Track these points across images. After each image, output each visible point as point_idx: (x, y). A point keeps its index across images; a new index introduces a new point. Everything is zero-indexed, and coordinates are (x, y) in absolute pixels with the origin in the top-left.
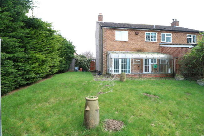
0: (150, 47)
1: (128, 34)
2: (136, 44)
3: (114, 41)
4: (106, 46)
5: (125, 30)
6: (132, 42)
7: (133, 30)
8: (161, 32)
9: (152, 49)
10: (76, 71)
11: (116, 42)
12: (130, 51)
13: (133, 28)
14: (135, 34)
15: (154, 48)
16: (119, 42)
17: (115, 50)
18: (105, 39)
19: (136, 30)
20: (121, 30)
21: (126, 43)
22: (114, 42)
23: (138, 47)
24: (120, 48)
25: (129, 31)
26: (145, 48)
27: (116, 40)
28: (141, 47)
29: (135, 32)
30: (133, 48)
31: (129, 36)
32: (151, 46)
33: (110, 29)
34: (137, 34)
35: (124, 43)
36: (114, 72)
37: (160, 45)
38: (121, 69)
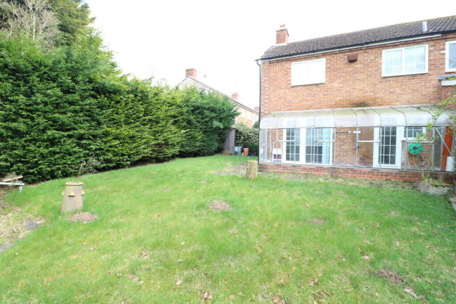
0: (398, 91)
1: (327, 64)
2: (348, 89)
3: (289, 86)
4: (267, 101)
5: (317, 57)
6: (336, 85)
7: (340, 52)
8: (446, 39)
9: (405, 97)
10: (236, 153)
11: (293, 89)
12: (331, 107)
13: (339, 48)
14: (346, 61)
15: (416, 94)
16: (299, 88)
17: (290, 107)
18: (266, 86)
19: (350, 51)
20: (306, 58)
21: (318, 89)
22: (287, 90)
23: (357, 96)
24: (303, 103)
25: (328, 57)
26: (381, 95)
27: (293, 85)
28: (366, 94)
29: (346, 57)
30: (340, 98)
31: (329, 70)
32: (404, 87)
33: (278, 61)
34: (352, 61)
35: (315, 88)
36: (288, 158)
37: (440, 81)
38: (305, 151)
